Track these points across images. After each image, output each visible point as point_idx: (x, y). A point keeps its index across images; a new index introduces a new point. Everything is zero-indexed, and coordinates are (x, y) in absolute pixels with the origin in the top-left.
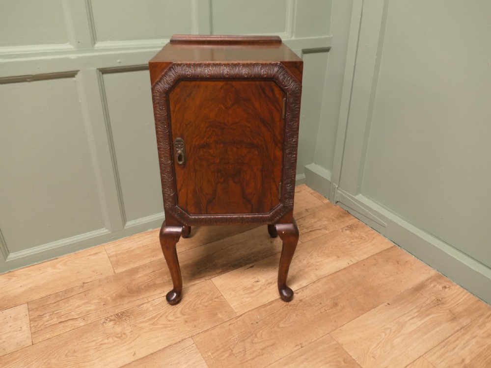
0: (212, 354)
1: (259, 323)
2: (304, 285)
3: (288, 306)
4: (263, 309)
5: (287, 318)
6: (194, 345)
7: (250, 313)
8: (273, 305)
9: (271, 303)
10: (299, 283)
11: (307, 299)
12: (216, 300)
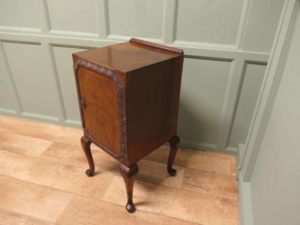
0: (72, 207)
1: (104, 211)
2: (148, 211)
3: (126, 214)
4: (114, 206)
5: (117, 219)
6: (72, 198)
7: (108, 203)
8: (121, 208)
9: (121, 206)
10: (147, 208)
11: (139, 218)
12: (104, 186)
